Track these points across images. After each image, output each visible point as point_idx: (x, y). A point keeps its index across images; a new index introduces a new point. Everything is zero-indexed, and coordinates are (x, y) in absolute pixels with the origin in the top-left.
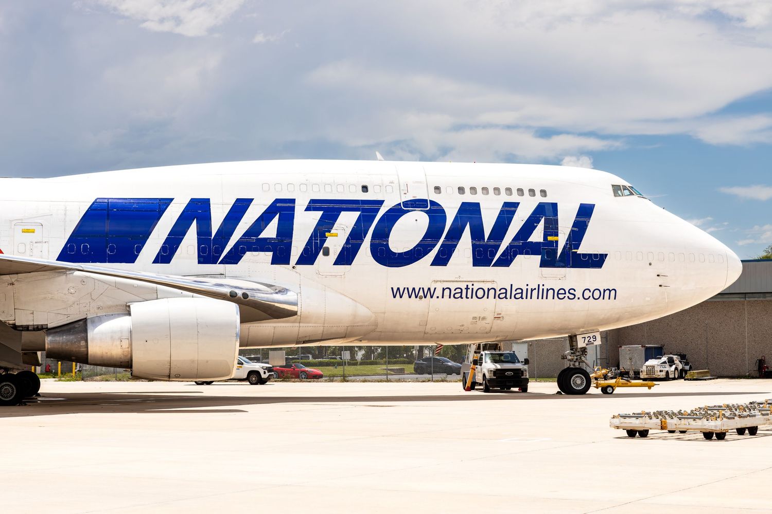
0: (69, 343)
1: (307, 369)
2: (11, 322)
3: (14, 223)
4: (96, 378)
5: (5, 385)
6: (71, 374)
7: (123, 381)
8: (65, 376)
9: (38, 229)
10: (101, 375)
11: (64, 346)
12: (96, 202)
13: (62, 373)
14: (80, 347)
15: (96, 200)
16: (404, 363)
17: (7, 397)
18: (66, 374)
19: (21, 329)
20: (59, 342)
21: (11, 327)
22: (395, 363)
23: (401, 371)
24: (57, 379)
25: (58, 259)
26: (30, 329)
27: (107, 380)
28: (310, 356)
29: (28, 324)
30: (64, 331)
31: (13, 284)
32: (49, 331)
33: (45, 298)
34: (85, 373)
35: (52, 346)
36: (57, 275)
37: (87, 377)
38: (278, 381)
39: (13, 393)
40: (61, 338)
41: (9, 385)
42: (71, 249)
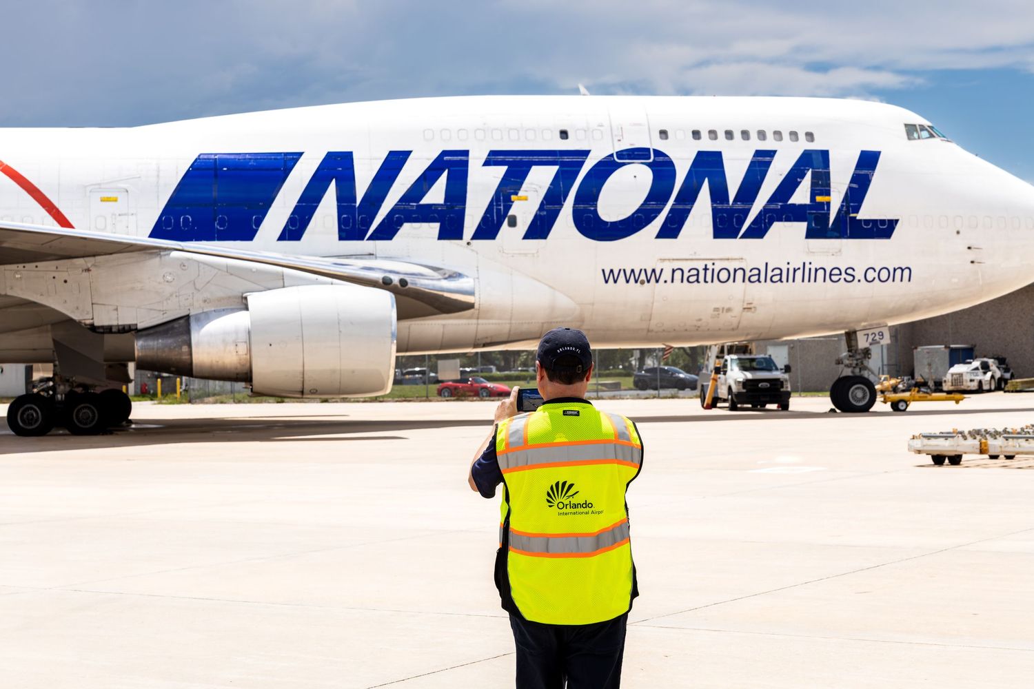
0: (166, 349)
1: (489, 385)
2: (88, 322)
3: (89, 189)
4: (206, 399)
5: (83, 408)
6: (175, 395)
7: (242, 403)
8: (167, 398)
9: (122, 197)
10: (214, 395)
11: (159, 354)
12: (199, 159)
13: (162, 393)
14: (181, 354)
15: (199, 156)
16: (621, 375)
17: (86, 424)
18: (168, 394)
19: (102, 331)
20: (153, 349)
21: (89, 329)
22: (608, 376)
23: (616, 387)
24: (156, 402)
25: (151, 236)
26: (113, 330)
27: (222, 403)
28: (494, 368)
29: (110, 324)
30: (159, 332)
31: (88, 270)
32: (140, 333)
33: (133, 289)
34: (193, 393)
35: (144, 354)
36: (147, 257)
37: (197, 398)
38: (451, 400)
39: (94, 417)
40: (156, 343)
41: (89, 408)
42: (168, 222)
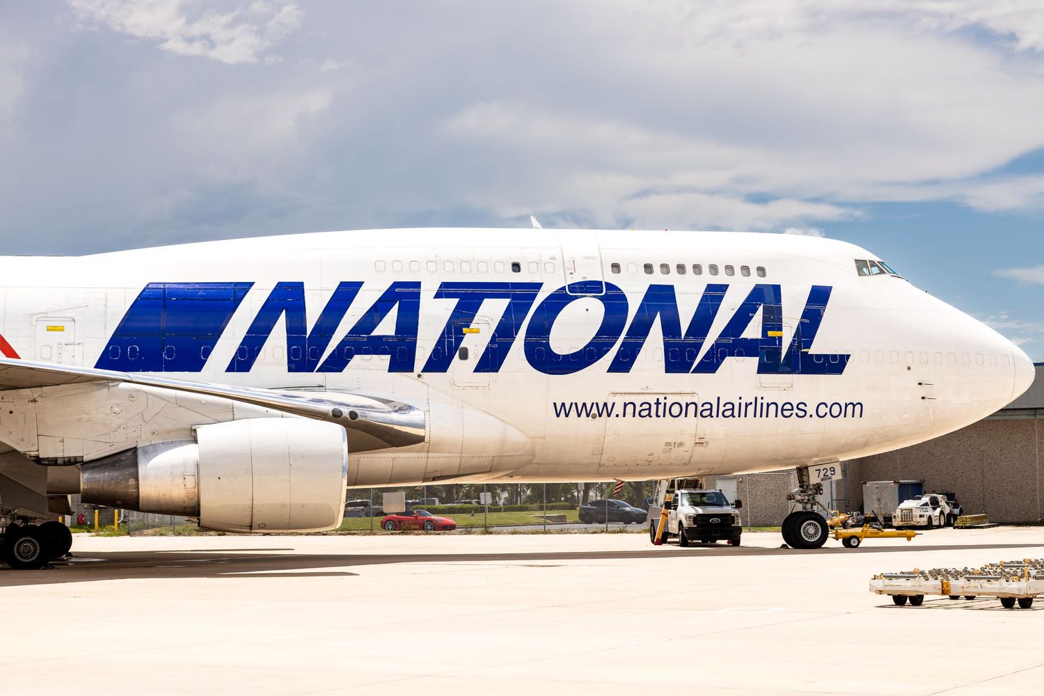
0: (112, 482)
1: (434, 517)
2: (33, 454)
3: (36, 317)
4: (146, 531)
5: (25, 541)
6: (112, 527)
7: (184, 535)
8: (104, 530)
9: (68, 326)
10: (153, 527)
11: (105, 487)
12: (148, 288)
13: (100, 525)
14: (127, 487)
15: (148, 285)
16: (564, 508)
17: (27, 558)
18: (105, 525)
19: (47, 463)
20: (99, 481)
21: (33, 460)
22: (552, 508)
23: (562, 520)
24: (93, 534)
25: (97, 366)
26: (59, 462)
27: (161, 535)
28: (437, 500)
29: (56, 456)
30: (106, 464)
31: (35, 401)
32: (86, 466)
33: (79, 420)
34: (132, 525)
35: (89, 486)
36: (95, 388)
37: (135, 530)
38: (396, 534)
39: (35, 551)
40: (102, 475)
41: (30, 541)
42: (115, 352)
